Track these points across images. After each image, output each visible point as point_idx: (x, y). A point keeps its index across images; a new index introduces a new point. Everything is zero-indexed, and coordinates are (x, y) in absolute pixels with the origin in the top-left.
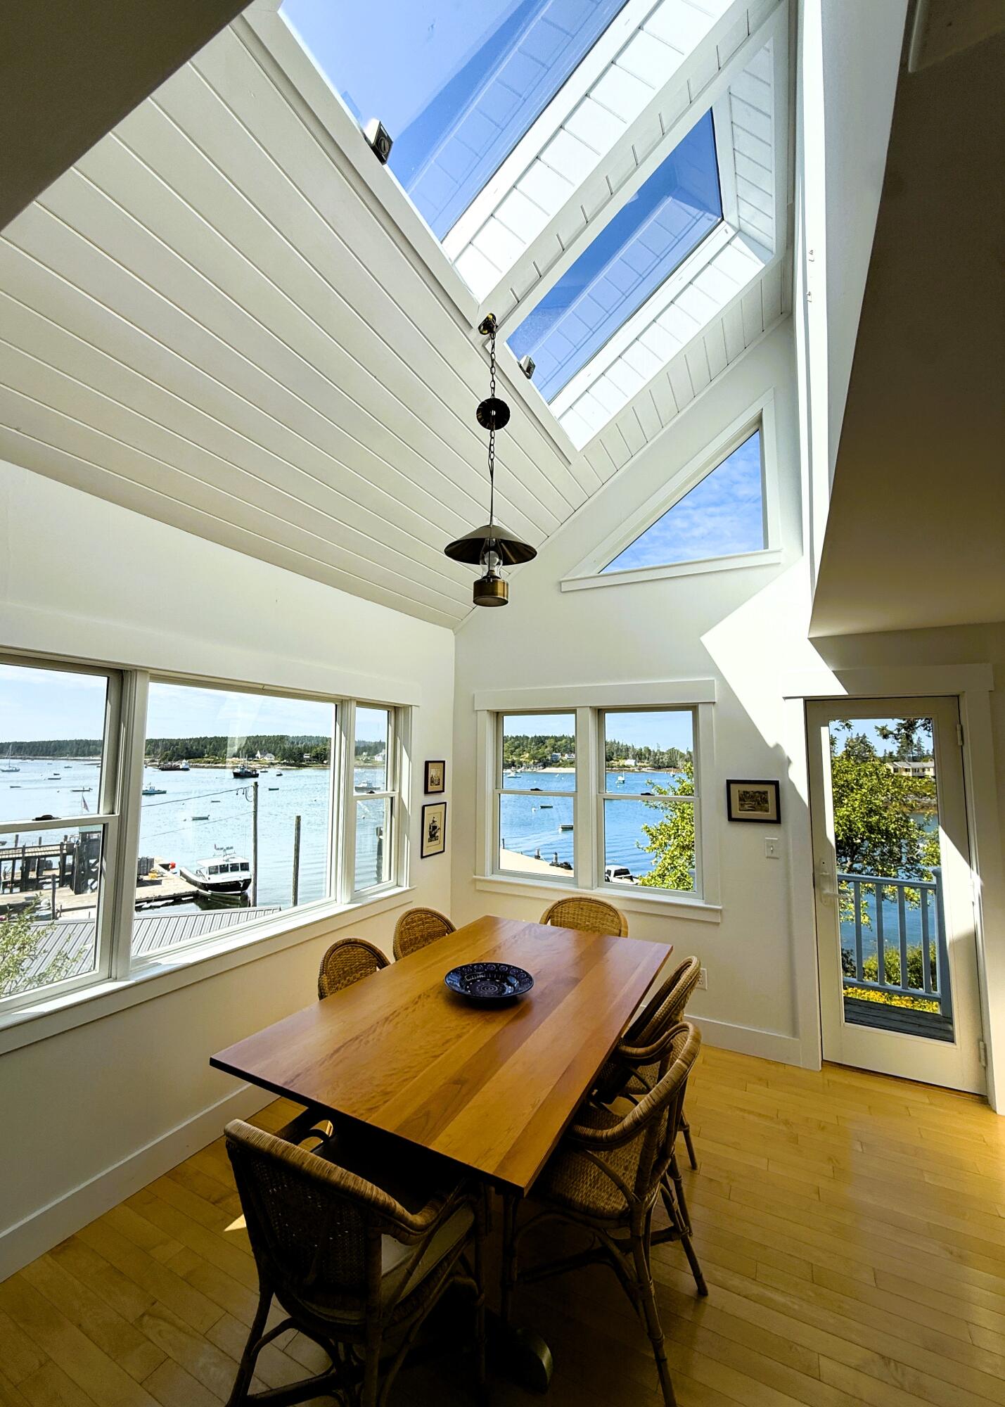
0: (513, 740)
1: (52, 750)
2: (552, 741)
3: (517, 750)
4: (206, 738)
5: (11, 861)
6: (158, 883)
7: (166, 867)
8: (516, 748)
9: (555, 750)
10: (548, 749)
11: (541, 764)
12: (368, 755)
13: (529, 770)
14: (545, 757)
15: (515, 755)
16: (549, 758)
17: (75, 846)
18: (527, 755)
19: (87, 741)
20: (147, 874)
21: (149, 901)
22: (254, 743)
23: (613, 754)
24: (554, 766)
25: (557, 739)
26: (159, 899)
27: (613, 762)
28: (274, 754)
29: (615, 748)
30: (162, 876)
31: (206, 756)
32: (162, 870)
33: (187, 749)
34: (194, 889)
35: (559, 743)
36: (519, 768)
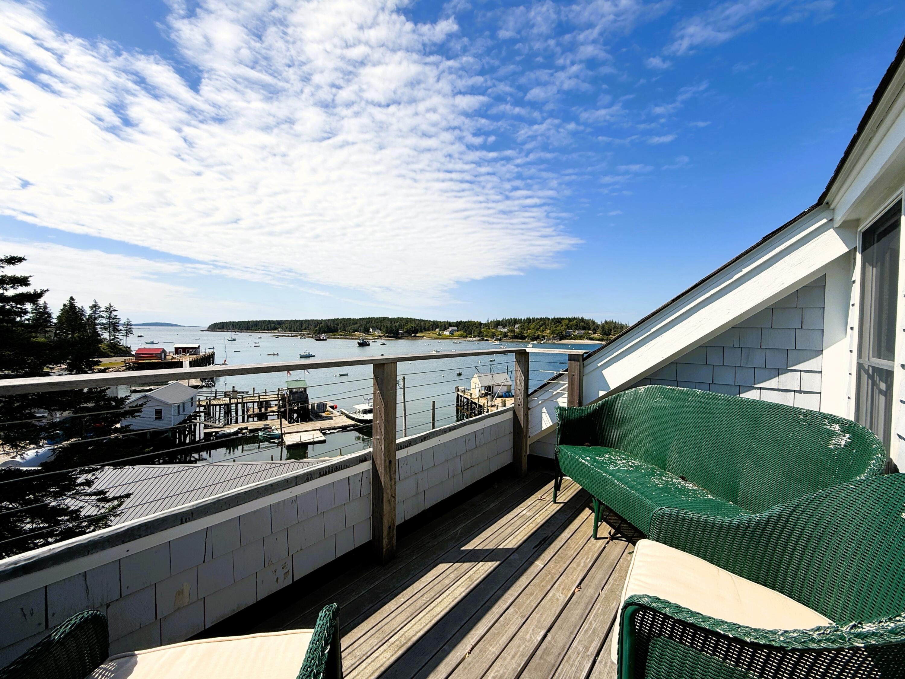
0: (538, 321)
1: (250, 326)
2: (567, 322)
3: (541, 328)
4: (338, 319)
5: (252, 404)
6: (331, 418)
7: (332, 407)
8: (541, 326)
9: (568, 327)
10: (564, 327)
11: (558, 337)
12: (440, 331)
13: (550, 342)
14: (561, 332)
15: (540, 331)
16: (564, 333)
17: (285, 395)
18: (548, 331)
19: (269, 321)
20: (324, 412)
21: (329, 429)
22: (368, 323)
23: (611, 330)
24: (567, 339)
25: (570, 320)
26: (335, 428)
27: (611, 336)
28: (380, 330)
29: (613, 326)
30: (332, 414)
31: (339, 331)
32: (331, 410)
33: (328, 326)
34: (353, 422)
35: (571, 323)
36: (542, 340)
